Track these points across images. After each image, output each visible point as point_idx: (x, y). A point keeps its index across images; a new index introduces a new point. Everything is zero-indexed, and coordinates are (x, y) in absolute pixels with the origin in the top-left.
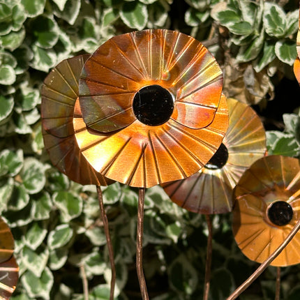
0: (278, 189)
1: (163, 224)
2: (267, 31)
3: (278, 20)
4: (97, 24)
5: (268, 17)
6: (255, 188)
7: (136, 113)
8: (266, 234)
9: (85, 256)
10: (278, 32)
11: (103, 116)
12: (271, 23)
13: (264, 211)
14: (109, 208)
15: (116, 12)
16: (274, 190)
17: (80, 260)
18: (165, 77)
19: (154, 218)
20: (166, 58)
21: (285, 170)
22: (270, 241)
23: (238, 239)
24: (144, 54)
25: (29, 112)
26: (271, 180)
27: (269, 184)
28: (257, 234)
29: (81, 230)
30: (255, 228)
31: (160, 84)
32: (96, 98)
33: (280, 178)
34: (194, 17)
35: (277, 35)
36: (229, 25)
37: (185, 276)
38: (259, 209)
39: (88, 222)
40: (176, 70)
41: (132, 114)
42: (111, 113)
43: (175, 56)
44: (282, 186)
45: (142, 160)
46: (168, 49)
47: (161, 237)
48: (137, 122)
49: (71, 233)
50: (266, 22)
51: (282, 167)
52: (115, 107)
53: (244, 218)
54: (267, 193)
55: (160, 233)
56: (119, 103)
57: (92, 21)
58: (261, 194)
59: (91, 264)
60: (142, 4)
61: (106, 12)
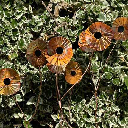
2: (69, 35)
3: (71, 32)
4: (25, 30)
6: (69, 68)
8: (70, 77)
12: (69, 33)
13: (70, 73)
15: (30, 28)
16: (72, 68)
22: (71, 79)
23: (66, 78)
25: (9, 50)
26: (71, 66)
28: (69, 77)
30: (69, 76)
31: (61, 46)
32: (50, 49)
33: (73, 66)
35: (71, 36)
40: (64, 44)
44: (74, 68)
45: (57, 61)
46: (62, 40)
48: (56, 53)
51: (74, 64)
53: (67, 74)
58: (70, 69)
60: (37, 26)
61: (28, 27)
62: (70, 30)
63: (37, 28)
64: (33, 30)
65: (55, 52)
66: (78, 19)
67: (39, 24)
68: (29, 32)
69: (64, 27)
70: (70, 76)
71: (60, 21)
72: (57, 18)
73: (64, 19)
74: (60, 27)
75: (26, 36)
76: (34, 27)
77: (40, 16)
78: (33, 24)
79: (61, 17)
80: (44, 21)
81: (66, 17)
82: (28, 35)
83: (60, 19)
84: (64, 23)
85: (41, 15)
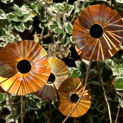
0: (73, 89)
1: (35, 102)
2: (67, 33)
3: (71, 28)
4: (6, 30)
5: (67, 27)
6: (65, 90)
7: (18, 70)
8: (70, 106)
9: (7, 116)
10: (71, 33)
11: (7, 71)
12: (68, 29)
13: (69, 98)
14: (15, 97)
15: (13, 26)
16: (72, 90)
17: (5, 117)
18: (28, 56)
19: (32, 100)
20: (28, 50)
21: (75, 82)
22: (71, 108)
23: (60, 108)
24: (20, 49)
26: (70, 86)
27: (70, 88)
28: (67, 106)
29: (5, 106)
30: (66, 104)
31: (26, 59)
32: (4, 65)
33: (74, 85)
34: (42, 25)
35: (71, 34)
36: (54, 30)
37: (45, 120)
38: (67, 97)
39: (8, 103)
41: (17, 70)
42: (9, 70)
43: (31, 49)
44: (75, 88)
45: (21, 86)
46: (28, 47)
47: (35, 107)
48: (19, 72)
49: (1, 108)
50: (66, 29)
51: (74, 82)
52: (11, 68)
53: (61, 101)
54: (69, 91)
55: (34, 106)
56: (12, 67)
57: (5, 29)
58: (67, 92)
59: (10, 118)
60: (22, 22)
61: (9, 26)
62: (69, 25)
63: (23, 25)
64: (17, 29)
65: (15, 70)
66: (84, 4)
67: (25, 18)
68: (11, 33)
69: (62, 19)
70: (69, 103)
71: (56, 10)
72: (51, 6)
73: (62, 7)
74: (55, 20)
75: (6, 39)
76: (18, 24)
77: (29, 5)
78: (16, 20)
79: (57, 4)
80: (37, 12)
81: (64, 2)
82: (9, 38)
83: (55, 6)
84: (61, 13)
85: (32, 4)
